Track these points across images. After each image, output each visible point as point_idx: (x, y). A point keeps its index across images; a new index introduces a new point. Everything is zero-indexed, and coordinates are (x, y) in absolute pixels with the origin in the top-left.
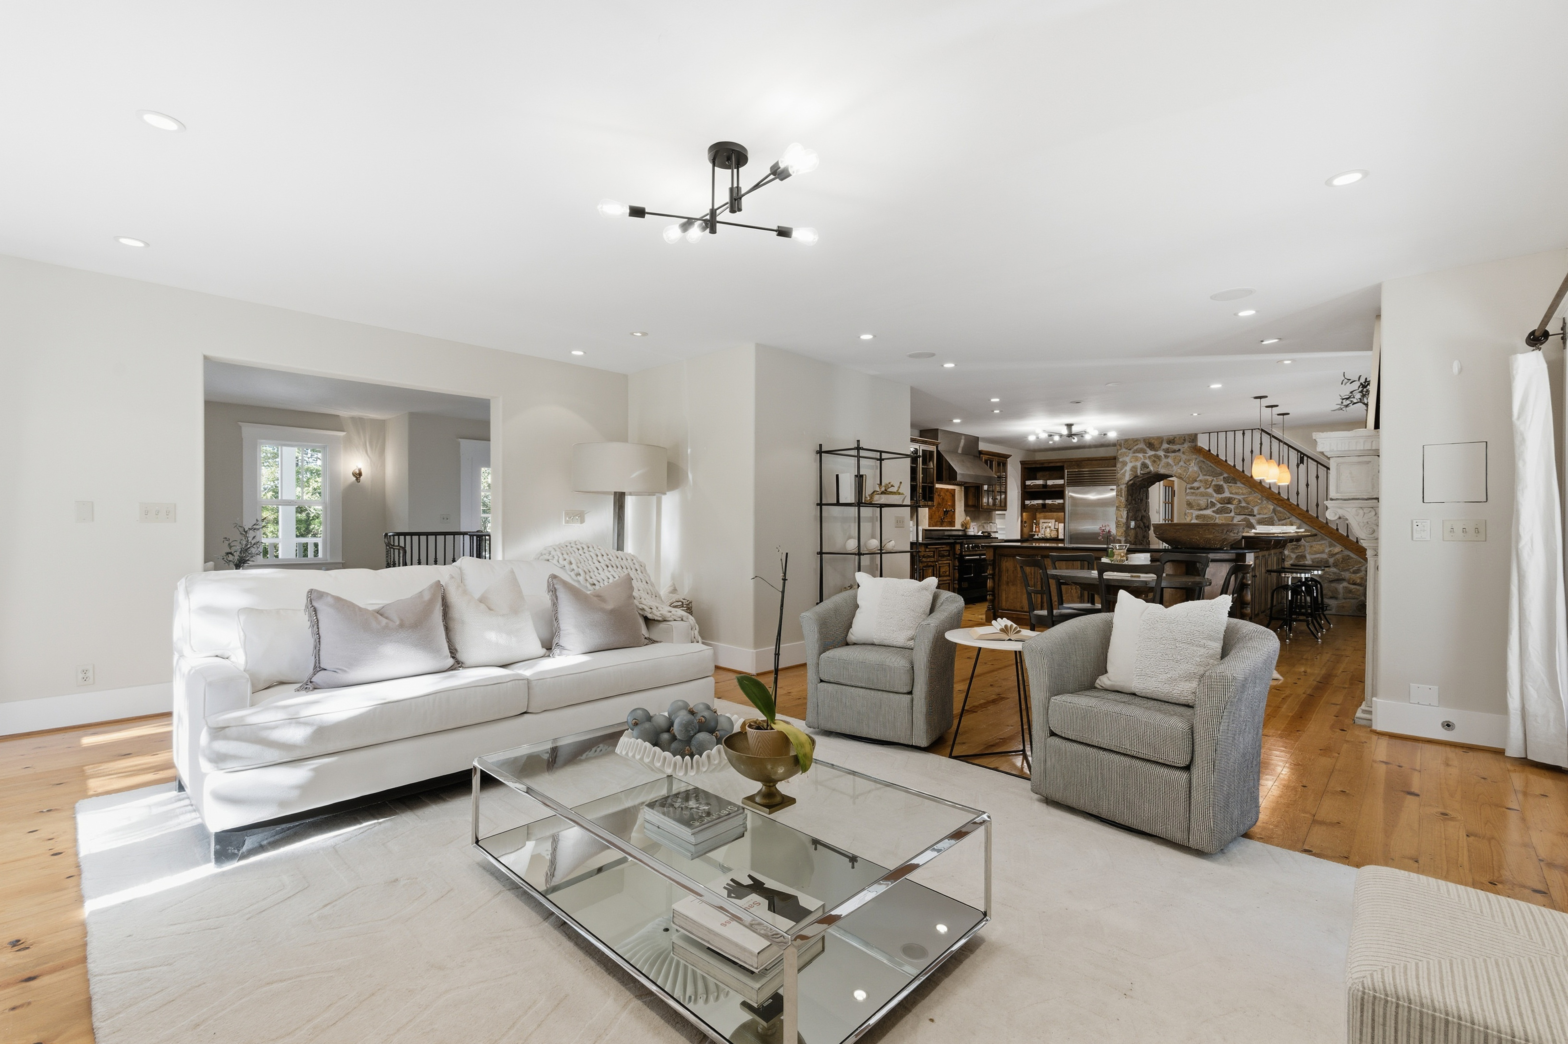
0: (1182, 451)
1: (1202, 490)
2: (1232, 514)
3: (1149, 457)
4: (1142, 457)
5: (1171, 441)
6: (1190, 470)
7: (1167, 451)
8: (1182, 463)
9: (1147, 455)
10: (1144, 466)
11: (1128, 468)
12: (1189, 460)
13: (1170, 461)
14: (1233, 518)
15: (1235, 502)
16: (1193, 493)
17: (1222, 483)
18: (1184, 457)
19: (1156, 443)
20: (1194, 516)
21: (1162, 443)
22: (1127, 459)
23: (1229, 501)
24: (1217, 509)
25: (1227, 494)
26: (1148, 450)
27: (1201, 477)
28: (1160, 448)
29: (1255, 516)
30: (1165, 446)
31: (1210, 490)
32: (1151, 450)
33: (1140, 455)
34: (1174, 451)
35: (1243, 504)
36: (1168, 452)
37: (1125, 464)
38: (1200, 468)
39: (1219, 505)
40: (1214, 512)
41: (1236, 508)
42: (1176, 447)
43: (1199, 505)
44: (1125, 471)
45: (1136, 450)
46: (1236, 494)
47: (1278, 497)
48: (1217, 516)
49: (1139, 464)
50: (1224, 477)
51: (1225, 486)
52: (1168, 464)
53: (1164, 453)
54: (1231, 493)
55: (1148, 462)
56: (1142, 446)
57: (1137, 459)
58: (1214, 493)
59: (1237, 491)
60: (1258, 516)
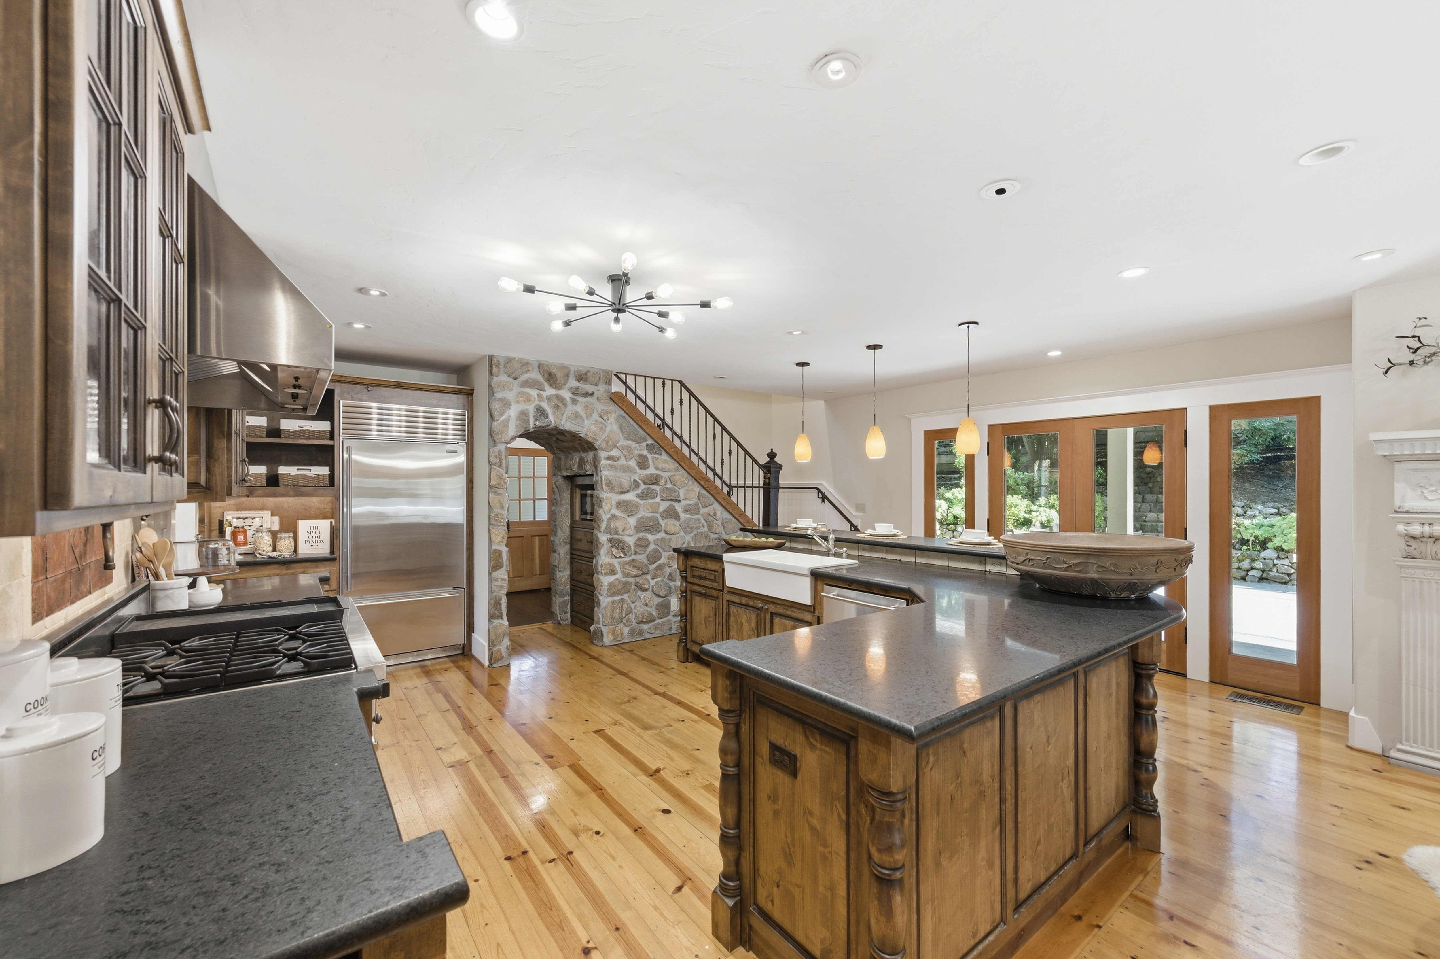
0: (596, 395)
1: (622, 461)
2: (658, 499)
3: (549, 398)
4: (536, 396)
5: (581, 377)
6: (608, 429)
7: (575, 392)
8: (595, 416)
9: (545, 394)
10: (541, 412)
11: (513, 412)
12: (607, 413)
13: (579, 408)
14: (659, 504)
15: (662, 482)
16: (611, 466)
17: (645, 452)
18: (600, 407)
19: (559, 375)
20: (614, 502)
21: (567, 376)
22: (510, 396)
23: (655, 480)
24: (642, 493)
25: (652, 470)
26: (546, 386)
27: (622, 442)
28: (565, 384)
29: (679, 501)
30: (573, 383)
31: (633, 463)
32: (551, 385)
33: (534, 393)
34: (587, 394)
35: (669, 485)
36: (577, 394)
37: (506, 404)
38: (621, 427)
39: (643, 486)
40: (638, 496)
41: (663, 490)
42: (589, 388)
43: (621, 485)
44: (508, 420)
45: (527, 381)
46: (663, 470)
47: (705, 476)
48: (642, 502)
49: (531, 409)
50: (647, 445)
51: (650, 457)
52: (577, 415)
53: (571, 395)
54: (657, 469)
55: (545, 405)
56: (535, 375)
57: (528, 399)
58: (637, 468)
59: (664, 466)
60: (684, 503)
